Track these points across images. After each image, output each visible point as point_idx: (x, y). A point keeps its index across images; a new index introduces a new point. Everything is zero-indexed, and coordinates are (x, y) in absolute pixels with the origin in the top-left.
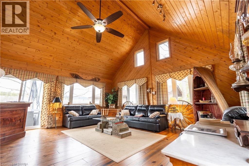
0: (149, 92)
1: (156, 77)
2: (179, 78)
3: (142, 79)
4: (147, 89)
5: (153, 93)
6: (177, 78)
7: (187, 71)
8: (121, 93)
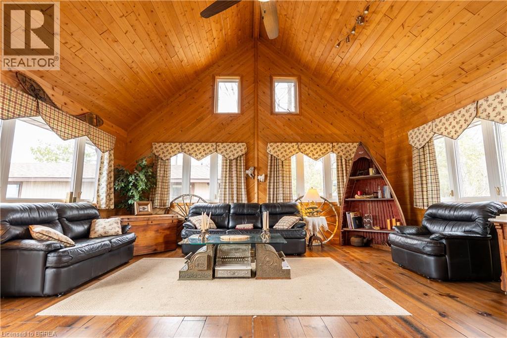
0: (251, 175)
1: (271, 146)
2: (313, 155)
3: (236, 144)
4: (247, 168)
5: (259, 177)
6: (311, 155)
7: (328, 145)
8: (166, 171)
